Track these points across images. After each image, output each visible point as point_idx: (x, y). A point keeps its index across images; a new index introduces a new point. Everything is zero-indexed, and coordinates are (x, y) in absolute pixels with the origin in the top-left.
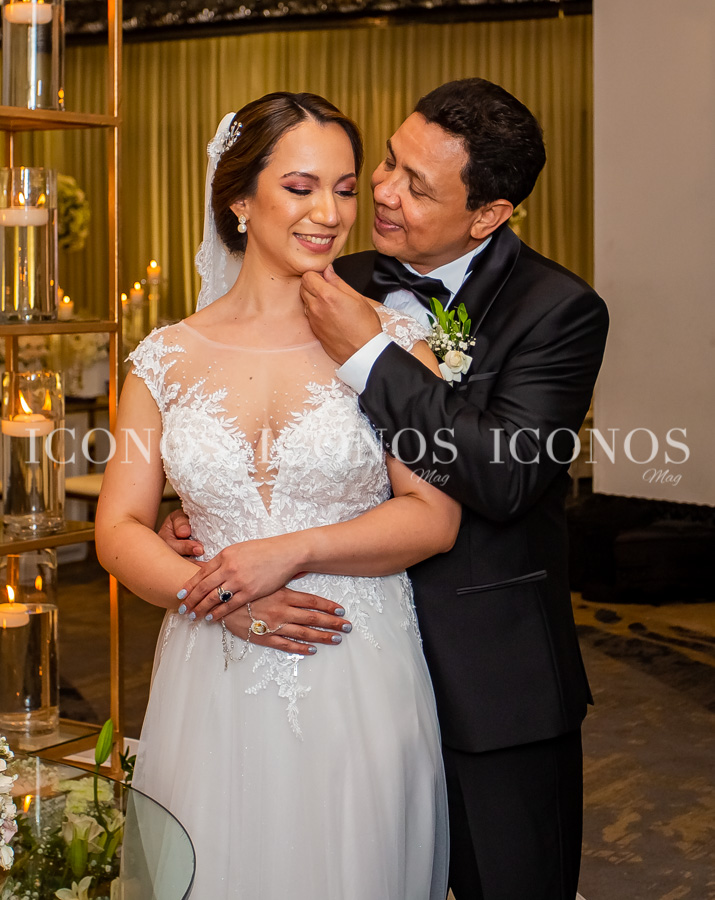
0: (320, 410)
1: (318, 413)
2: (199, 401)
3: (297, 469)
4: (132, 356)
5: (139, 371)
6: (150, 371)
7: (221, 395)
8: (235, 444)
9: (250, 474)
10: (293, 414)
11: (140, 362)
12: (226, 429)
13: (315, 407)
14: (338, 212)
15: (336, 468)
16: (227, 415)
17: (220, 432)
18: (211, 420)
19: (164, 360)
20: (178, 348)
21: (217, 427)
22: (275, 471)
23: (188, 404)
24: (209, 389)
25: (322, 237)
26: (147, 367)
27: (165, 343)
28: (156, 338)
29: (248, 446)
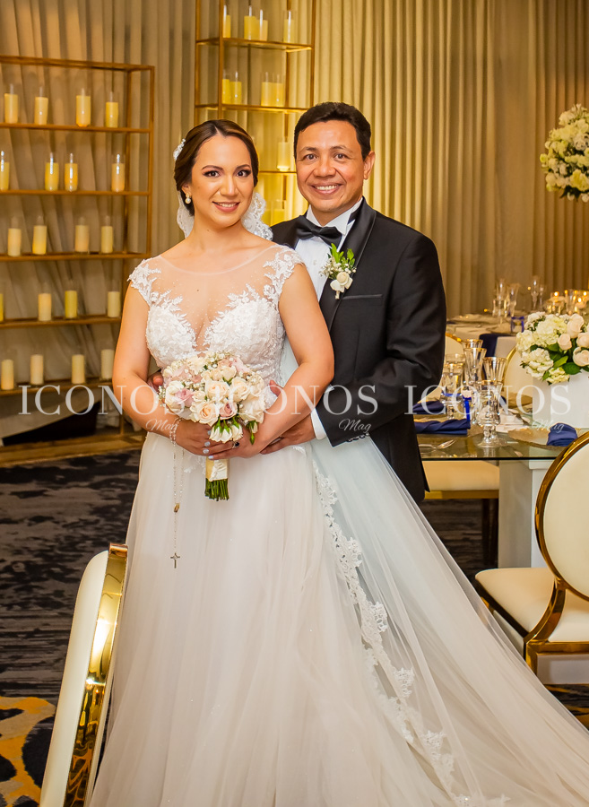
0: (235, 310)
1: (233, 312)
2: (166, 304)
3: (220, 345)
4: (131, 277)
5: (134, 285)
6: (141, 285)
7: (178, 300)
8: (184, 330)
9: (193, 347)
10: (219, 313)
11: (135, 280)
12: (180, 321)
13: (232, 309)
14: (236, 187)
15: (243, 344)
16: (181, 312)
17: (176, 322)
18: (172, 315)
19: (149, 277)
20: (157, 271)
21: (175, 320)
22: (208, 346)
23: (160, 305)
24: (172, 296)
25: (229, 204)
26: (139, 282)
27: (149, 268)
28: (145, 265)
29: (192, 331)
